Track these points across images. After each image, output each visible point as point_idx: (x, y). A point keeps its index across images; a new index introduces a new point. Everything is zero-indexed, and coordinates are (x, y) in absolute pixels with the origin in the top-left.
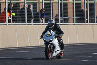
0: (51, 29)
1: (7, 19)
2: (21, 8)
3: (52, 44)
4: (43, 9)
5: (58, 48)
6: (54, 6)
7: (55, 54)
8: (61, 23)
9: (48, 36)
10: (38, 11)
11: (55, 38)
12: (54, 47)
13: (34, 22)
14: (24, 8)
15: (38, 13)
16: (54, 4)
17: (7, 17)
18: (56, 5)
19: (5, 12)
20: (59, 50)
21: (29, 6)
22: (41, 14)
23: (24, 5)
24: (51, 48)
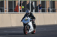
0: (28, 16)
1: (19, 10)
2: (27, 3)
3: (28, 25)
4: (40, 4)
5: (32, 28)
6: (47, 2)
7: (30, 31)
8: (51, 12)
9: (26, 20)
10: (37, 5)
11: (30, 21)
12: (29, 27)
13: (35, 12)
14: (29, 4)
15: (38, 6)
16: (47, 1)
17: (19, 9)
18: (48, 2)
19: (18, 6)
20: (33, 28)
21: (32, 3)
22: (39, 7)
23: (29, 2)
24: (27, 27)
